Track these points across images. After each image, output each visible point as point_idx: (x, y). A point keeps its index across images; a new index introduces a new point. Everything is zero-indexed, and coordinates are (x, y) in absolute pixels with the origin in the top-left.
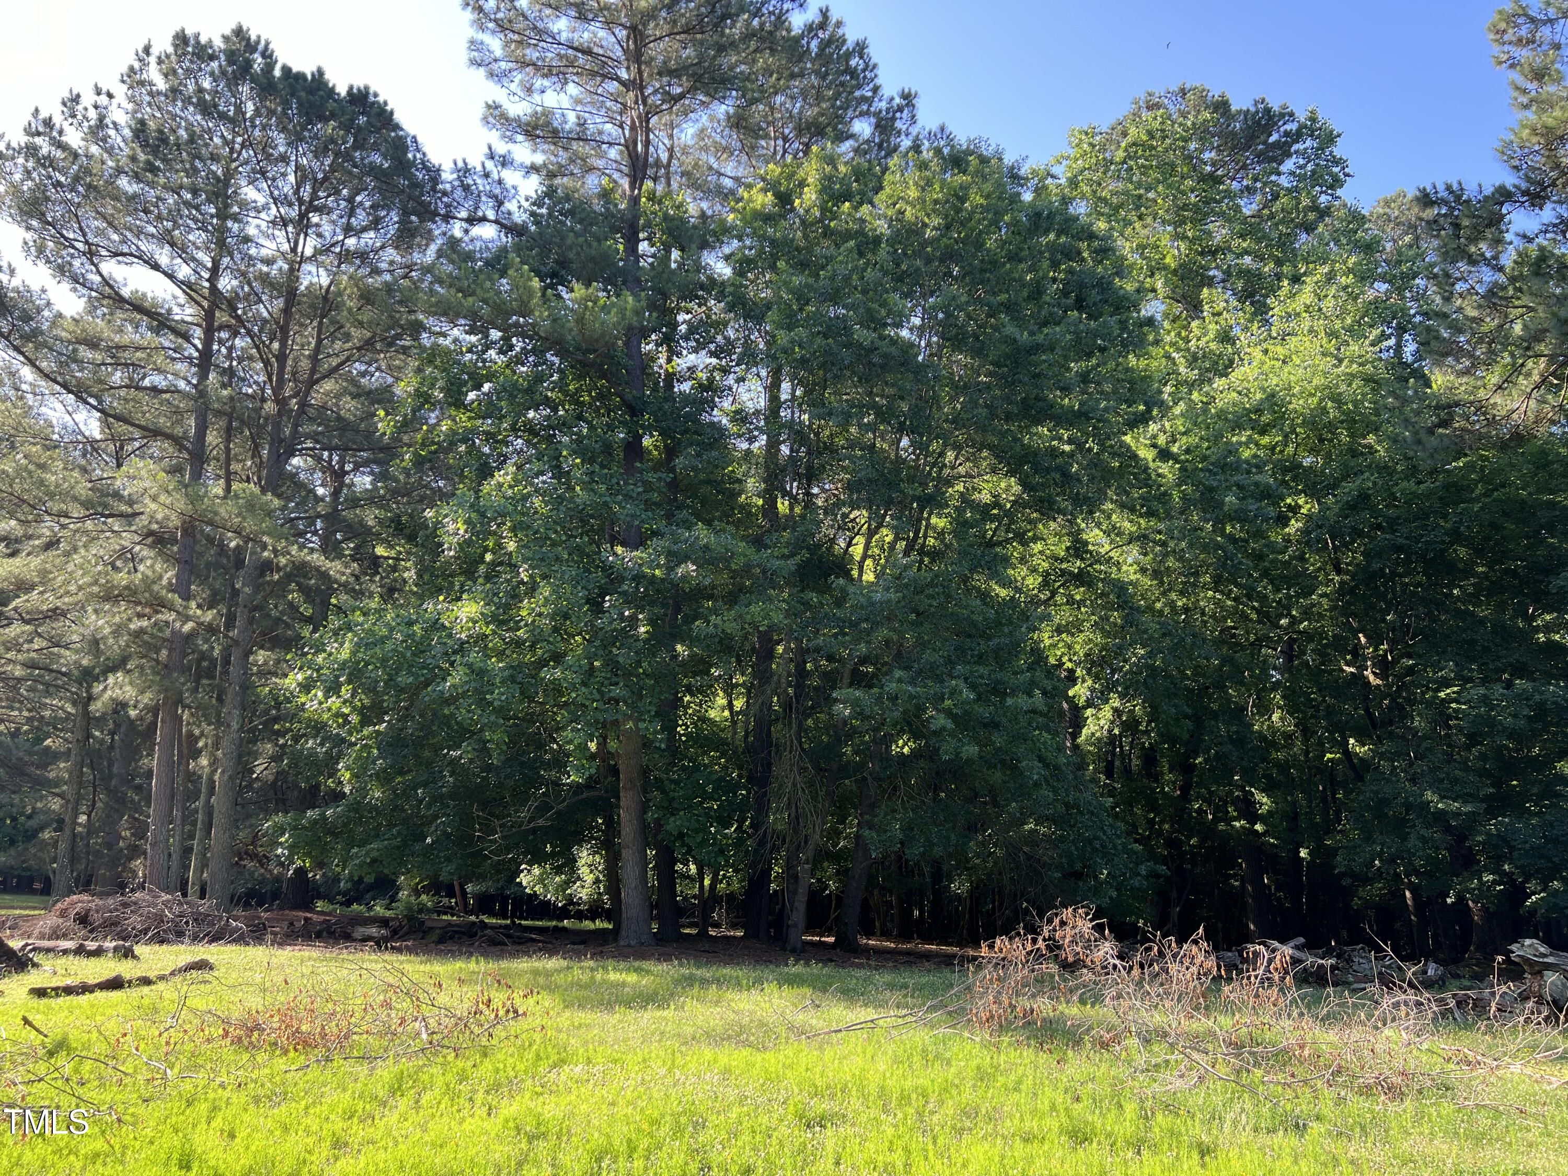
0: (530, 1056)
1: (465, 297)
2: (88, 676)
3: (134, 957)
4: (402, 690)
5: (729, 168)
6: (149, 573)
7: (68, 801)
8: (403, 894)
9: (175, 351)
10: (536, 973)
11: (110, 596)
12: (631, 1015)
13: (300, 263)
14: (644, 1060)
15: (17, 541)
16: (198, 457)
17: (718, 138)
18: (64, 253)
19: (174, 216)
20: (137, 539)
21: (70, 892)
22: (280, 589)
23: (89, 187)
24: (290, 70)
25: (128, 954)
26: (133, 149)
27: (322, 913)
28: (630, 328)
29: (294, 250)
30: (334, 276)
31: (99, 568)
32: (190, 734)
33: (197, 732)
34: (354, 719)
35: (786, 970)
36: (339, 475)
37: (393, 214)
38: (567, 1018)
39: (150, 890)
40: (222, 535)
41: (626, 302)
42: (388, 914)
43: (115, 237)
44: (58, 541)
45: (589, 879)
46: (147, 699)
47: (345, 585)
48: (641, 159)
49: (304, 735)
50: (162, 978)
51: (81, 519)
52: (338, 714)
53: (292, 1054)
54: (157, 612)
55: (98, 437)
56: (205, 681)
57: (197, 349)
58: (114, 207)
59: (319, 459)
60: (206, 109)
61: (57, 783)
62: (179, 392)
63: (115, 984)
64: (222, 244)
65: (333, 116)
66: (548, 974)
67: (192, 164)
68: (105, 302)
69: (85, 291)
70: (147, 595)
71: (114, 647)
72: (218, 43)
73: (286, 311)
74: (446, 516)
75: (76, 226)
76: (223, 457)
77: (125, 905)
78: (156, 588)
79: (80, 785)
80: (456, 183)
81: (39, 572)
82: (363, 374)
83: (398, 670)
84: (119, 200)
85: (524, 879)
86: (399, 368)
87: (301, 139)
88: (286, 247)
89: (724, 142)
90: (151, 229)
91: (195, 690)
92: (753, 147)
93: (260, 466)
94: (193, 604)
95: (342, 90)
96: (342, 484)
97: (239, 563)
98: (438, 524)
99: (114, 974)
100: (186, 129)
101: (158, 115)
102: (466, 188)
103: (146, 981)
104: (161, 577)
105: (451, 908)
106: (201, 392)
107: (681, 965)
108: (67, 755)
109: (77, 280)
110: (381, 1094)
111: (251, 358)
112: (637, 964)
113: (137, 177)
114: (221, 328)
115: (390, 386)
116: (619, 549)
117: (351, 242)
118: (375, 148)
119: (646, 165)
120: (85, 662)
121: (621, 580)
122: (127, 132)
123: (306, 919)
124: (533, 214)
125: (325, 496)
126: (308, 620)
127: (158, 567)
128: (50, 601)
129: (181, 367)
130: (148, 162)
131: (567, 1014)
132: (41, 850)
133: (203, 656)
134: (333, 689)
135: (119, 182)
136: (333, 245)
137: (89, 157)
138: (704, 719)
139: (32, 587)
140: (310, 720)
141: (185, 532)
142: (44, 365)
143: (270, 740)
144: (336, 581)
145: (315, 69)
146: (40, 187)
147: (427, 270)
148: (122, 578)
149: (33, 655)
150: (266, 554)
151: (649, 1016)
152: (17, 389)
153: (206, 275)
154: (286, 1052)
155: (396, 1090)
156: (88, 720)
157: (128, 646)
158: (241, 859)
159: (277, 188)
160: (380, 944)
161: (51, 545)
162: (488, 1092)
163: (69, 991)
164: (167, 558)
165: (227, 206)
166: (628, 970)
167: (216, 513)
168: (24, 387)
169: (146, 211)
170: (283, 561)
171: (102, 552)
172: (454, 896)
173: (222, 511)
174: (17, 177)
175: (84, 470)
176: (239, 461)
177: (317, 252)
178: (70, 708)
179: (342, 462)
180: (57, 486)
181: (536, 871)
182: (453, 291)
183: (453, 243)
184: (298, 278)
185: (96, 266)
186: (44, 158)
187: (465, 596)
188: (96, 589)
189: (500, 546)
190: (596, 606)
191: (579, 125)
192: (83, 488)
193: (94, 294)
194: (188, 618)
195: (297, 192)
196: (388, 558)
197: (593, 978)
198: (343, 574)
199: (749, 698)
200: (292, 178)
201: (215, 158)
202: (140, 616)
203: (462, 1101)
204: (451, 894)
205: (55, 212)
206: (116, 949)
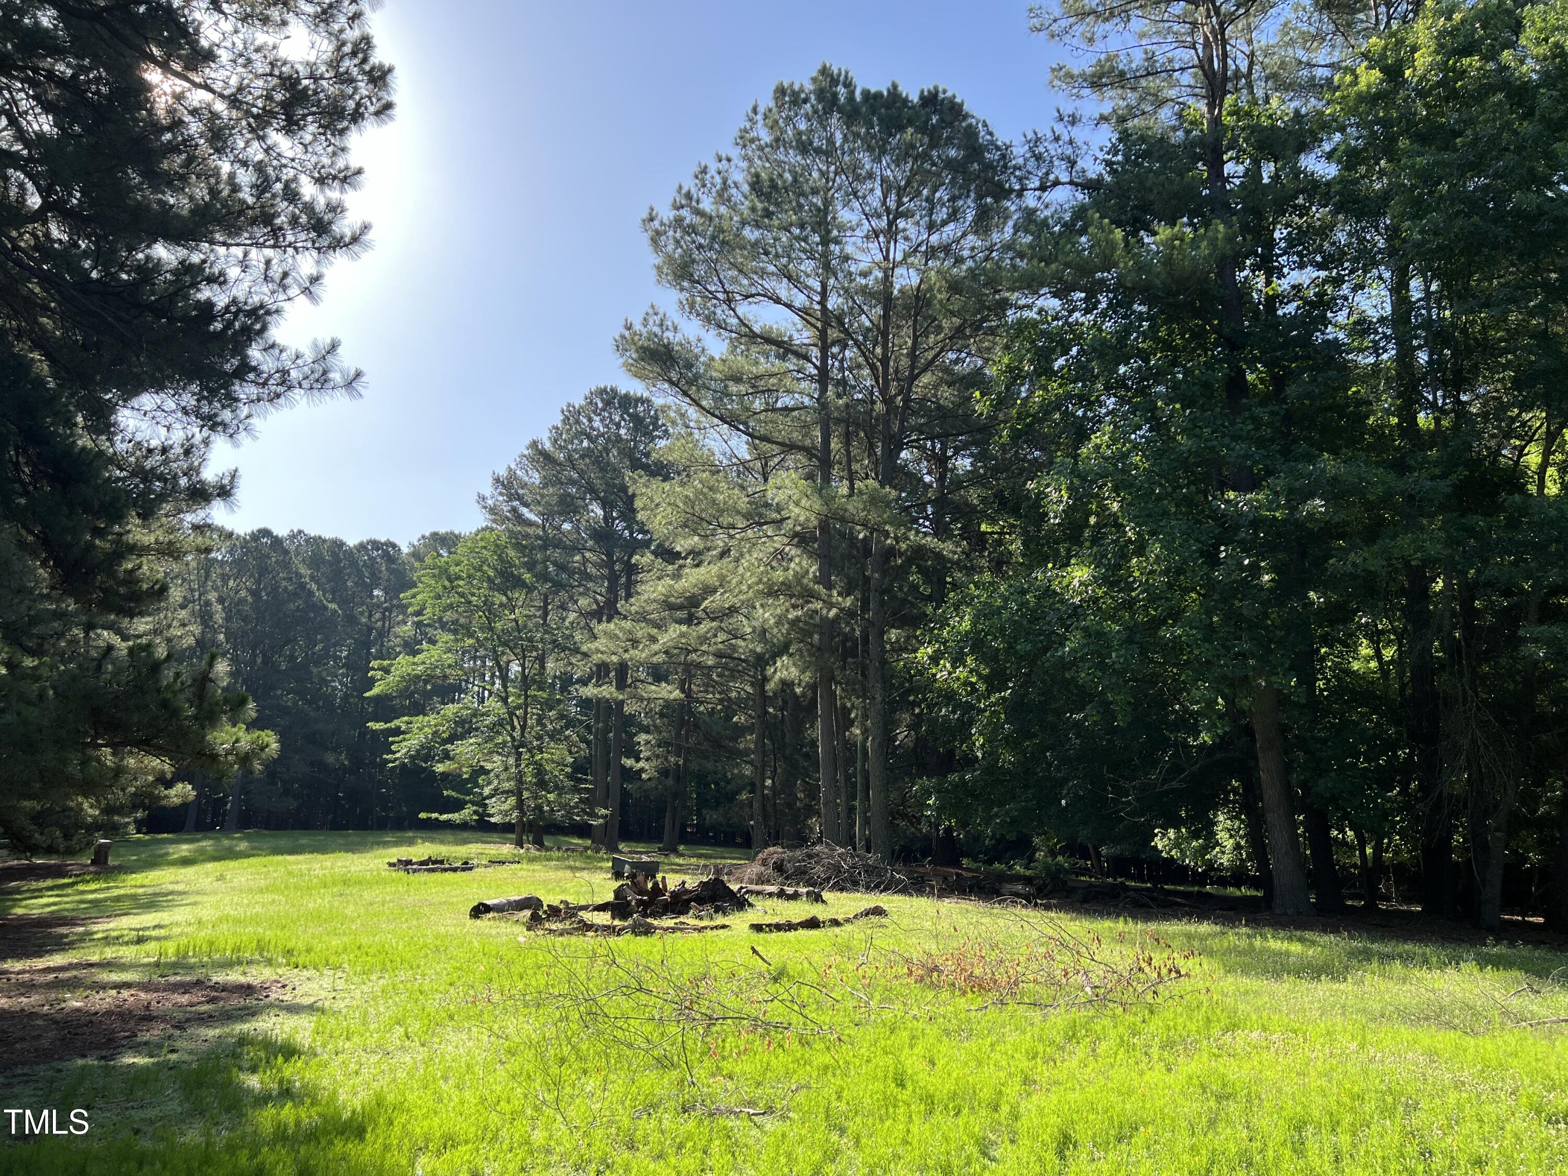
0: (1200, 1016)
1: (1047, 264)
2: (761, 662)
3: (823, 901)
4: (1021, 658)
5: (1322, 56)
6: (798, 569)
7: (756, 768)
8: (1040, 855)
9: (799, 372)
10: (1189, 937)
11: (772, 592)
12: (1304, 985)
13: (893, 269)
14: (1328, 1033)
15: (700, 553)
16: (825, 464)
17: (1305, 27)
18: (709, 304)
19: (788, 251)
20: (786, 541)
21: (767, 845)
22: (903, 571)
23: (724, 243)
24: (869, 91)
25: (818, 898)
26: (752, 201)
27: (968, 870)
28: (1223, 258)
29: (886, 258)
30: (923, 273)
31: (762, 568)
32: (844, 707)
33: (849, 705)
34: (982, 687)
35: (1485, 949)
36: (941, 461)
37: (969, 202)
38: (1230, 983)
39: (827, 844)
40: (851, 529)
41: (1217, 231)
42: (1028, 873)
43: (745, 282)
44: (729, 550)
45: (1229, 844)
46: (807, 677)
47: (958, 563)
48: (1219, 76)
49: (937, 704)
50: (848, 920)
51: (743, 530)
52: (966, 683)
53: (970, 995)
54: (808, 602)
55: (748, 458)
56: (850, 660)
57: (816, 367)
58: (742, 256)
59: (922, 448)
60: (804, 148)
61: (746, 752)
62: (806, 407)
63: (812, 924)
64: (827, 267)
65: (910, 122)
66: (1203, 938)
67: (798, 202)
68: (743, 340)
69: (727, 334)
70: (799, 588)
71: (778, 634)
72: (809, 86)
73: (886, 317)
74: (1048, 486)
75: (715, 279)
76: (844, 460)
77: (810, 856)
78: (805, 581)
79: (764, 753)
80: (1028, 155)
81: (718, 576)
82: (956, 362)
83: (1016, 640)
84: (745, 248)
85: (1159, 843)
86: (989, 349)
87: (883, 152)
88: (879, 257)
89: (1313, 30)
90: (771, 268)
91: (843, 668)
92: (1349, 25)
93: (876, 463)
94: (835, 593)
95: (915, 98)
96: (946, 469)
97: (867, 552)
98: (1041, 495)
99: (809, 916)
100: (790, 171)
101: (767, 165)
102: (1038, 158)
103: (835, 923)
104: (807, 572)
105: (1088, 869)
106: (822, 403)
107: (1351, 937)
108: (750, 729)
109: (721, 326)
110: (1058, 1040)
111: (859, 366)
112: (1298, 933)
113: (758, 226)
114: (833, 344)
115: (981, 368)
116: (1231, 495)
117: (934, 239)
118: (949, 142)
119: (1225, 79)
120: (758, 650)
121: (1236, 528)
122: (746, 188)
123: (958, 875)
124: (1109, 163)
125: (932, 482)
126: (929, 599)
127: (804, 563)
128: (729, 600)
129: (804, 385)
130: (766, 210)
131: (1230, 979)
132: (741, 808)
133: (847, 638)
134: (958, 660)
135: (744, 232)
136: (919, 245)
137: (720, 217)
138: (1349, 672)
139: (714, 591)
140: (941, 690)
141: (822, 530)
142: (704, 403)
143: (908, 711)
144: (950, 561)
145: (889, 85)
146: (688, 253)
147: (1008, 247)
148: (779, 576)
149: (721, 646)
150: (889, 541)
151: (1324, 988)
152: (688, 427)
153: (817, 298)
154: (964, 993)
155: (1072, 1036)
156: (763, 698)
157: (788, 633)
158: (894, 818)
159: (868, 204)
160: (1030, 900)
161: (725, 553)
162: (1162, 1048)
163: (778, 927)
164: (811, 554)
165: (829, 232)
166: (1290, 939)
167: (846, 510)
168: (692, 424)
169: (766, 253)
170: (903, 546)
171: (761, 555)
172: (1090, 859)
173: (850, 507)
174: (670, 248)
175: (743, 488)
176: (857, 461)
177: (906, 256)
178: (749, 689)
179: (944, 449)
180: (725, 503)
181: (1172, 833)
182: (1035, 262)
183: (1030, 214)
184: (892, 283)
185: (734, 310)
186: (689, 226)
187: (1073, 561)
188: (761, 586)
189: (1105, 508)
190: (1213, 560)
191: (1148, 59)
192: (743, 503)
193: (734, 335)
194: (831, 605)
195: (884, 203)
196: (993, 533)
197: (1251, 944)
198: (955, 553)
199: (1400, 645)
200: (878, 192)
201: (815, 191)
202: (794, 607)
203: (1138, 1054)
204: (1086, 857)
205: (700, 271)
206: (808, 893)
